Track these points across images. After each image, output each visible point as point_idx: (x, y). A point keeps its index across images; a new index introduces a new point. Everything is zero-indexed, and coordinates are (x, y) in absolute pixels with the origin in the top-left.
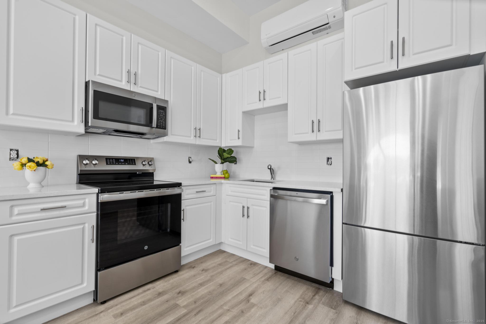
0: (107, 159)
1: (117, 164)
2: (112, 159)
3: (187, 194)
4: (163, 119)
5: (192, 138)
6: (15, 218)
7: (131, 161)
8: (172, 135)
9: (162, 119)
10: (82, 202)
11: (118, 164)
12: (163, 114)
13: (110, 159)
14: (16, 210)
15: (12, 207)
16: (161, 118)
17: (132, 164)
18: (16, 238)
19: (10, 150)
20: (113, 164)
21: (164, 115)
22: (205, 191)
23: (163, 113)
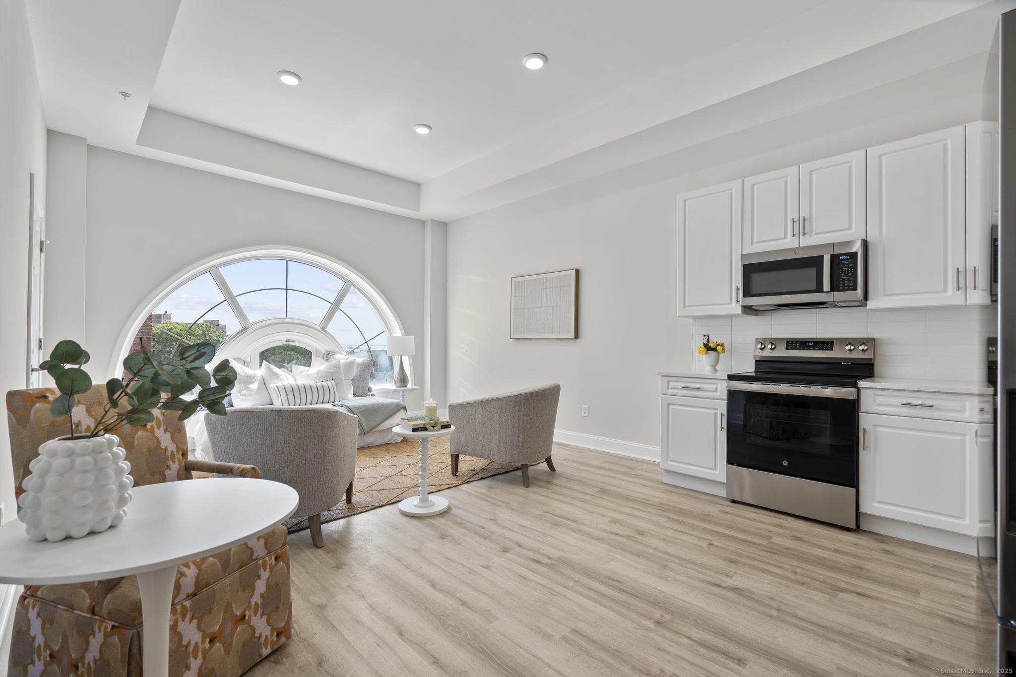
0: (788, 342)
1: (801, 348)
2: (796, 342)
3: (879, 405)
4: (850, 274)
5: (950, 292)
6: (671, 391)
7: (826, 344)
8: (886, 295)
9: (846, 275)
10: (714, 386)
11: (804, 349)
12: (851, 265)
13: (792, 342)
14: (671, 384)
15: (669, 381)
16: (845, 273)
17: (827, 349)
18: (671, 407)
19: (703, 336)
20: (796, 349)
21: (852, 267)
22: (932, 406)
23: (849, 263)
